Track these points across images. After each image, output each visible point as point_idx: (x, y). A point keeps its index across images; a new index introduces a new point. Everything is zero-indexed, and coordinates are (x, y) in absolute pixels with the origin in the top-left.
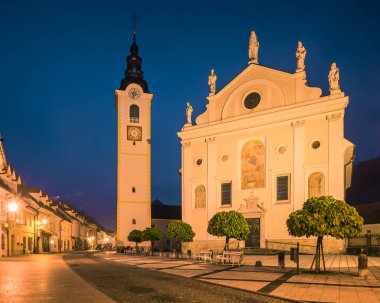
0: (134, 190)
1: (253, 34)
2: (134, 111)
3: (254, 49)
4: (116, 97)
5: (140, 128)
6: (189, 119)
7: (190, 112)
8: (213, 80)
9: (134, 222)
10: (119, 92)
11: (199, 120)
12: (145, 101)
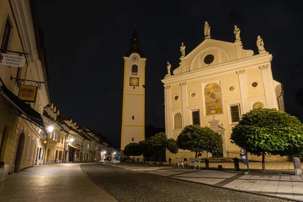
0: (133, 118)
1: (206, 23)
2: (135, 69)
3: (207, 30)
4: (123, 61)
5: (138, 79)
6: (169, 72)
7: (169, 67)
8: (183, 48)
9: (133, 140)
10: (125, 58)
11: (175, 72)
12: (141, 62)
